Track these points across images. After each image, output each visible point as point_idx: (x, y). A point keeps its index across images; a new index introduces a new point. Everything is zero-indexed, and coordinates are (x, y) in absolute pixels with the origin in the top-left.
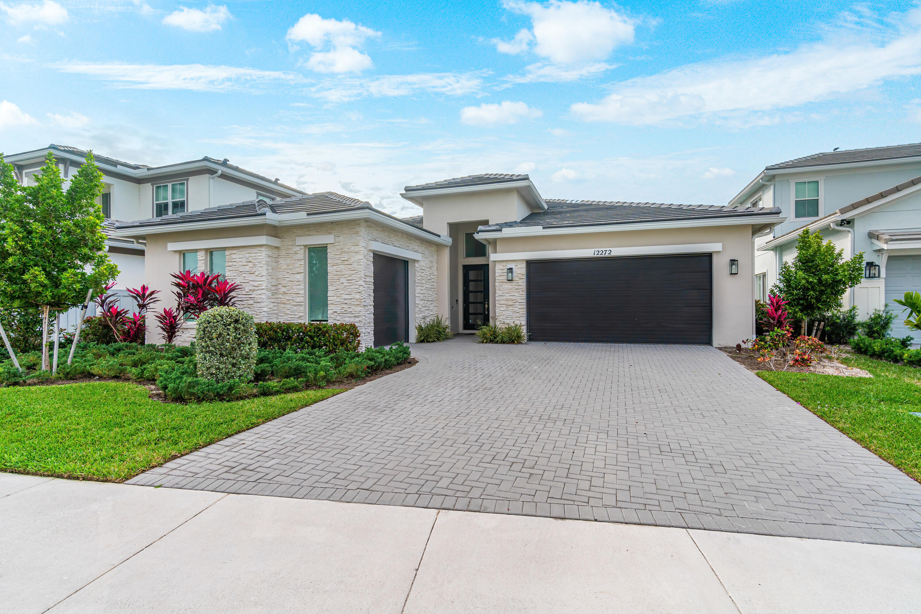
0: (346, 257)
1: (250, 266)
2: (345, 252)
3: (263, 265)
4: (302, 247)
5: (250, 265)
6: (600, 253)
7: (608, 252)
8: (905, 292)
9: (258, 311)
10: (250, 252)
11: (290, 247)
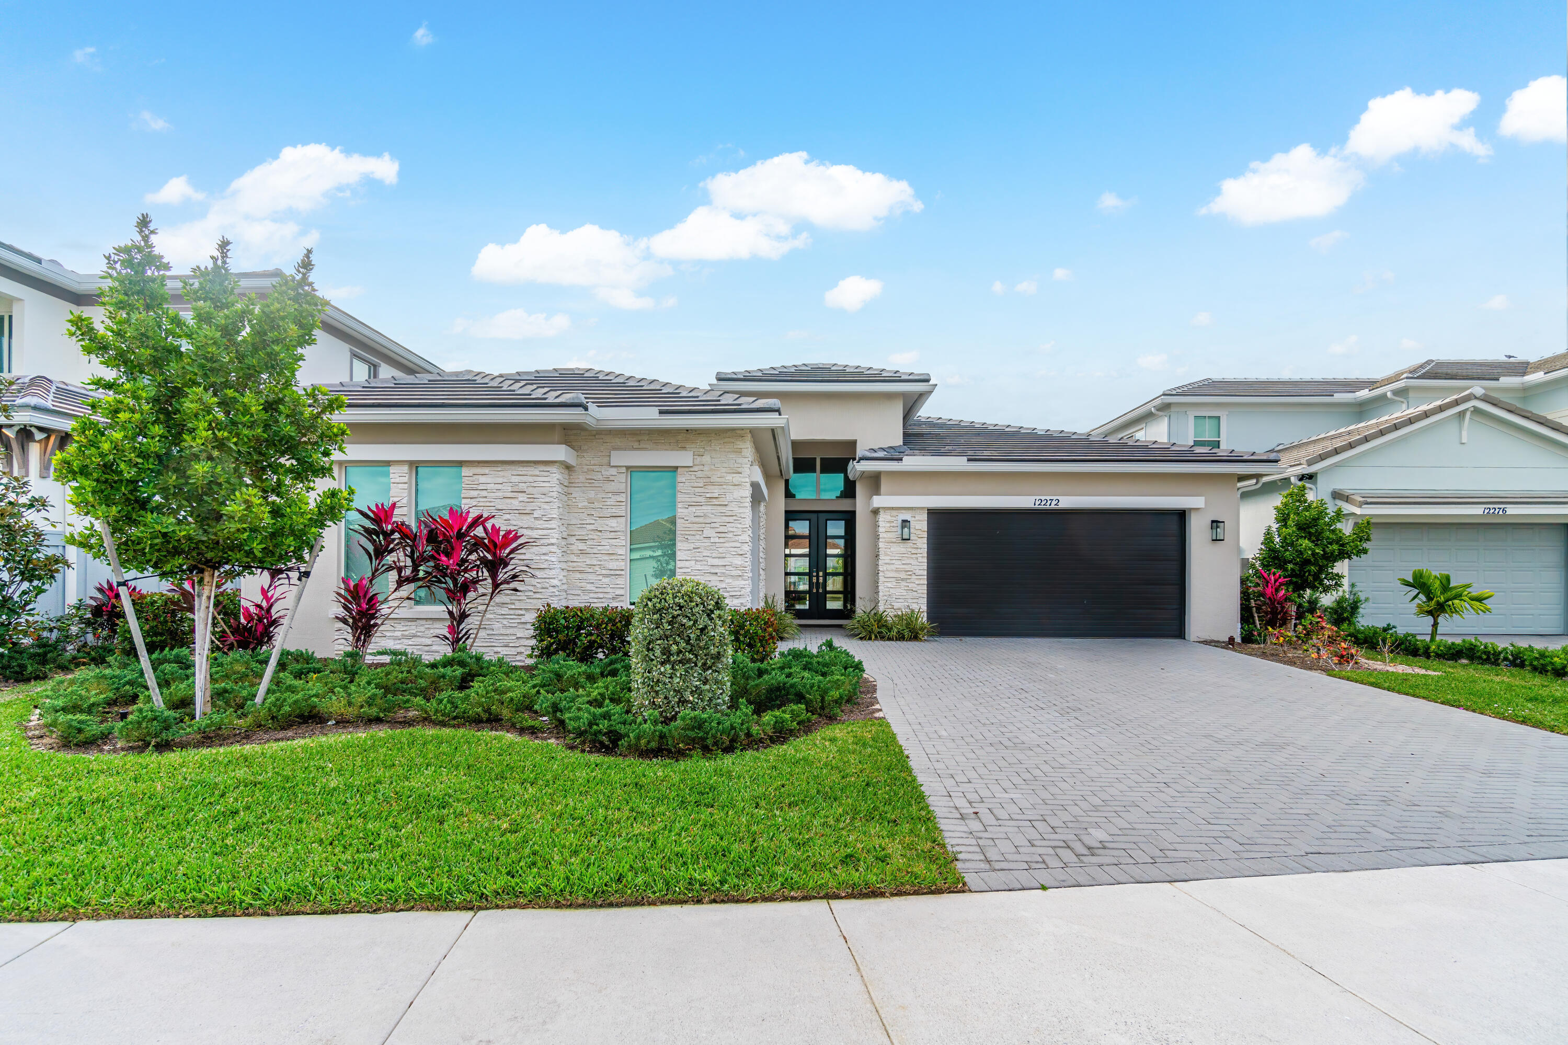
0: (716, 491)
1: (521, 499)
2: (712, 484)
3: (552, 499)
4: (624, 470)
5: (522, 497)
6: (1043, 503)
7: (1054, 503)
8: (1414, 569)
9: (539, 585)
10: (521, 473)
11: (597, 468)
